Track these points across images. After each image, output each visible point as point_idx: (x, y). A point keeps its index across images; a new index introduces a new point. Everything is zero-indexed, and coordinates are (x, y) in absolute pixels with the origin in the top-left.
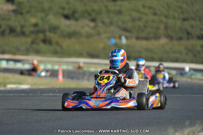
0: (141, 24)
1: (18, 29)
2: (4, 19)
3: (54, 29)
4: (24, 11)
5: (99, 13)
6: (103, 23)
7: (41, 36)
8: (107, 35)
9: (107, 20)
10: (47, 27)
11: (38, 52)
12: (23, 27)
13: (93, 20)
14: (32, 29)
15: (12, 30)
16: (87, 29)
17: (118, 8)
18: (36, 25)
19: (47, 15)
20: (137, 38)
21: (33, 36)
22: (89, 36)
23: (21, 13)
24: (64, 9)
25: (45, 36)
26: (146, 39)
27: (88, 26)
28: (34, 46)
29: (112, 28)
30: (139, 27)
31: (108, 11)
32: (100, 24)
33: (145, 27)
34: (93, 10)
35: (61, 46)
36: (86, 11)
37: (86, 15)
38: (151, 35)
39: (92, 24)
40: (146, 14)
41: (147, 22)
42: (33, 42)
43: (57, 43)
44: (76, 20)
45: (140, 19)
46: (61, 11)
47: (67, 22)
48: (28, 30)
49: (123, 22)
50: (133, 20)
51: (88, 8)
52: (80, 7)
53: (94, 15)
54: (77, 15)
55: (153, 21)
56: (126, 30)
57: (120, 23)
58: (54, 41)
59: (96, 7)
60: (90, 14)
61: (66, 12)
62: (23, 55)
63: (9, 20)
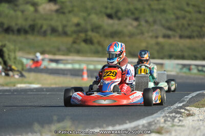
0: (185, 22)
1: (60, 29)
2: (46, 19)
3: (96, 29)
4: (66, 11)
5: (142, 11)
6: (147, 22)
7: (83, 35)
8: (151, 34)
9: (150, 19)
10: (89, 27)
11: (78, 52)
12: (64, 26)
13: (136, 19)
14: (74, 28)
15: (54, 31)
16: (130, 28)
17: (161, 7)
18: (78, 25)
19: (89, 15)
20: (181, 37)
21: (75, 36)
22: (131, 35)
23: (64, 13)
24: (106, 8)
25: (86, 35)
26: (190, 37)
27: (131, 25)
28: (75, 46)
29: (156, 27)
30: (183, 25)
31: (152, 10)
32: (143, 23)
33: (189, 25)
34: (136, 9)
35: (102, 46)
36: (130, 10)
37: (129, 14)
38: (195, 34)
39: (135, 23)
40: (190, 12)
41: (190, 20)
42: (74, 42)
43: (99, 43)
44: (119, 19)
45: (184, 18)
46: (103, 10)
47: (110, 21)
48: (69, 30)
49: (167, 21)
50: (177, 18)
51: (131, 7)
52: (123, 6)
53: (137, 14)
54: (120, 14)
55: (197, 19)
56: (170, 29)
57: (164, 22)
58: (95, 40)
59: (139, 5)
60: (133, 13)
61: (109, 11)
62: (64, 55)
63: (51, 20)
